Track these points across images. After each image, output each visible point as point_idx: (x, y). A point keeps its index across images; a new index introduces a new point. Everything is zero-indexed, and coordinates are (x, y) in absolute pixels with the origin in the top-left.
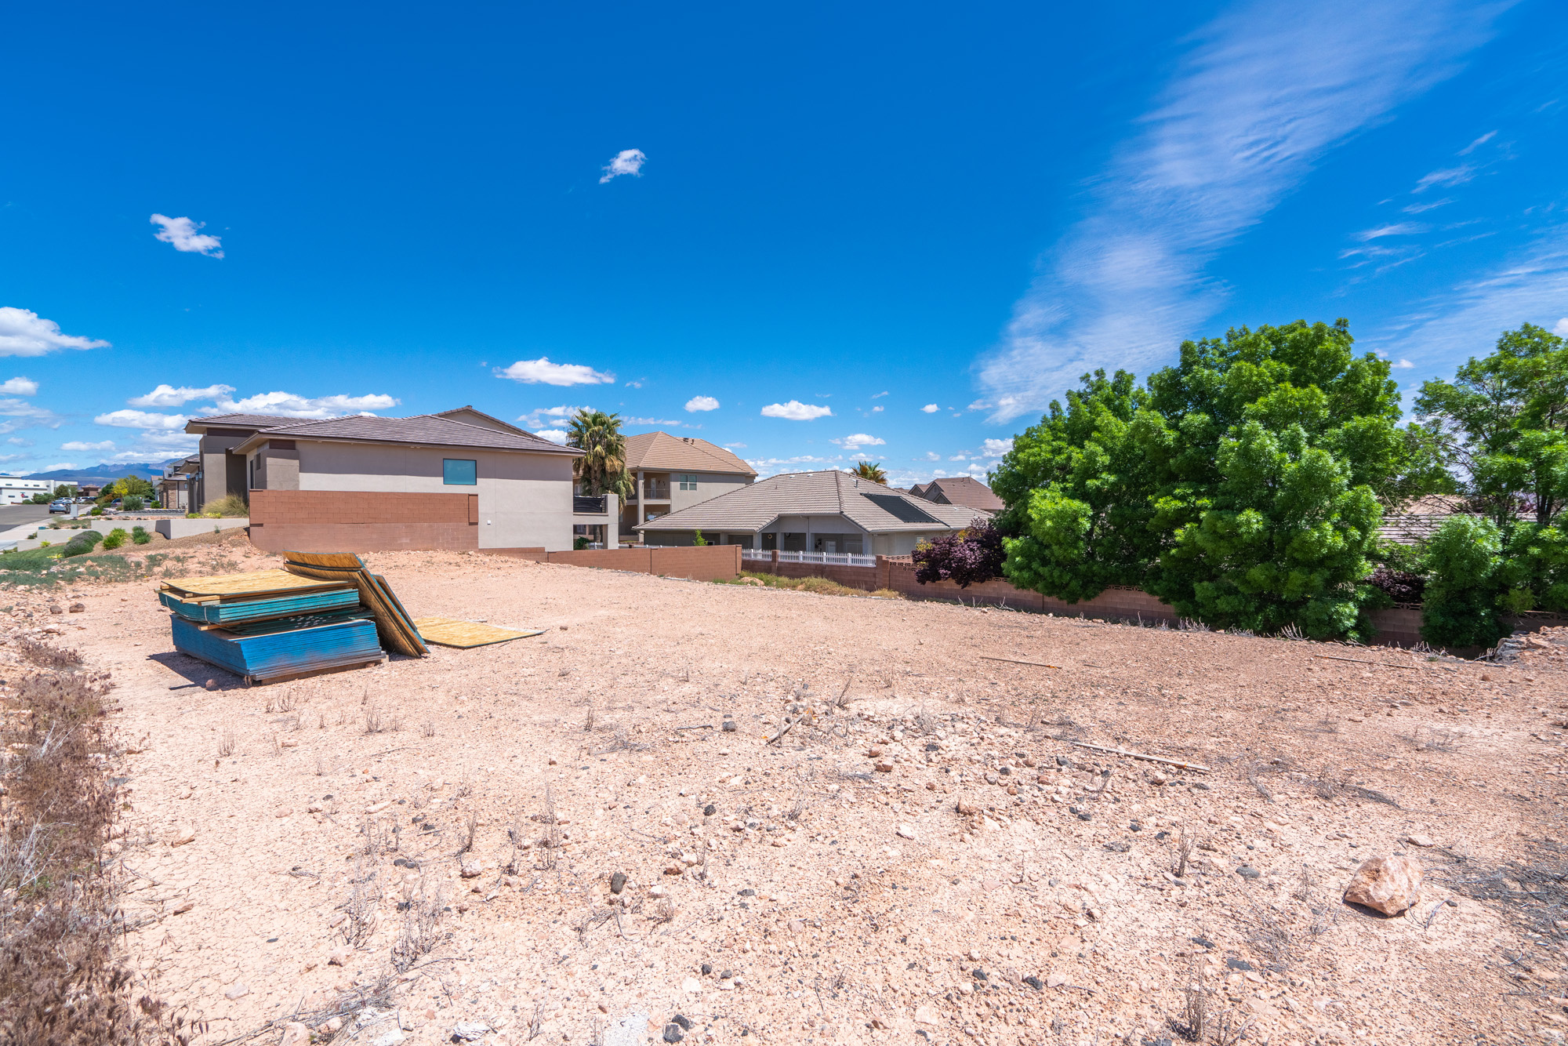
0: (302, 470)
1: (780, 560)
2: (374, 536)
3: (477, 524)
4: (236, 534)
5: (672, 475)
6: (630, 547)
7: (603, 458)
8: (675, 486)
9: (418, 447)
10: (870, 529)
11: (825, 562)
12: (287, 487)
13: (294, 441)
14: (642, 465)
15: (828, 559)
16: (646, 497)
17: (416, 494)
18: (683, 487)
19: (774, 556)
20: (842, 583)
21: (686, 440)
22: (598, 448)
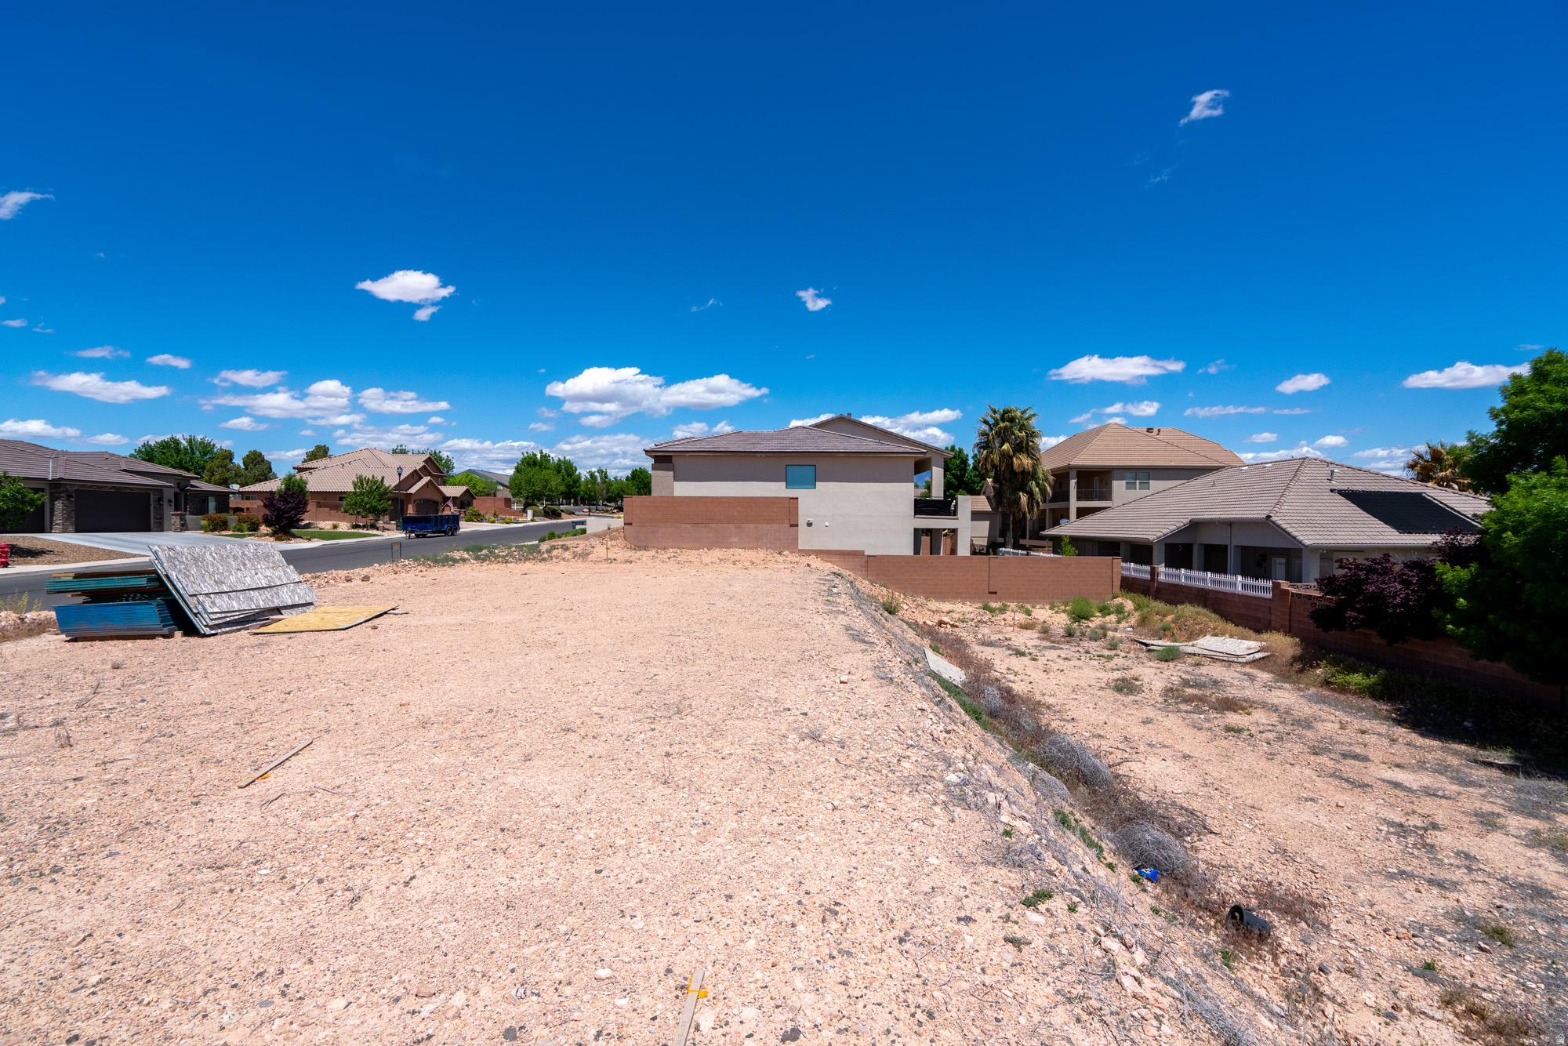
0: (676, 479)
1: (1162, 578)
2: (710, 535)
3: (797, 525)
4: (617, 530)
5: (1115, 473)
6: (1028, 554)
7: (1011, 458)
8: (1118, 486)
9: (763, 455)
10: (1307, 542)
11: (1209, 585)
12: (665, 494)
13: (671, 456)
14: (1075, 462)
15: (1213, 581)
16: (1079, 498)
17: (744, 498)
18: (1130, 486)
19: (1153, 572)
20: (1226, 616)
21: (1149, 430)
22: (1006, 446)
